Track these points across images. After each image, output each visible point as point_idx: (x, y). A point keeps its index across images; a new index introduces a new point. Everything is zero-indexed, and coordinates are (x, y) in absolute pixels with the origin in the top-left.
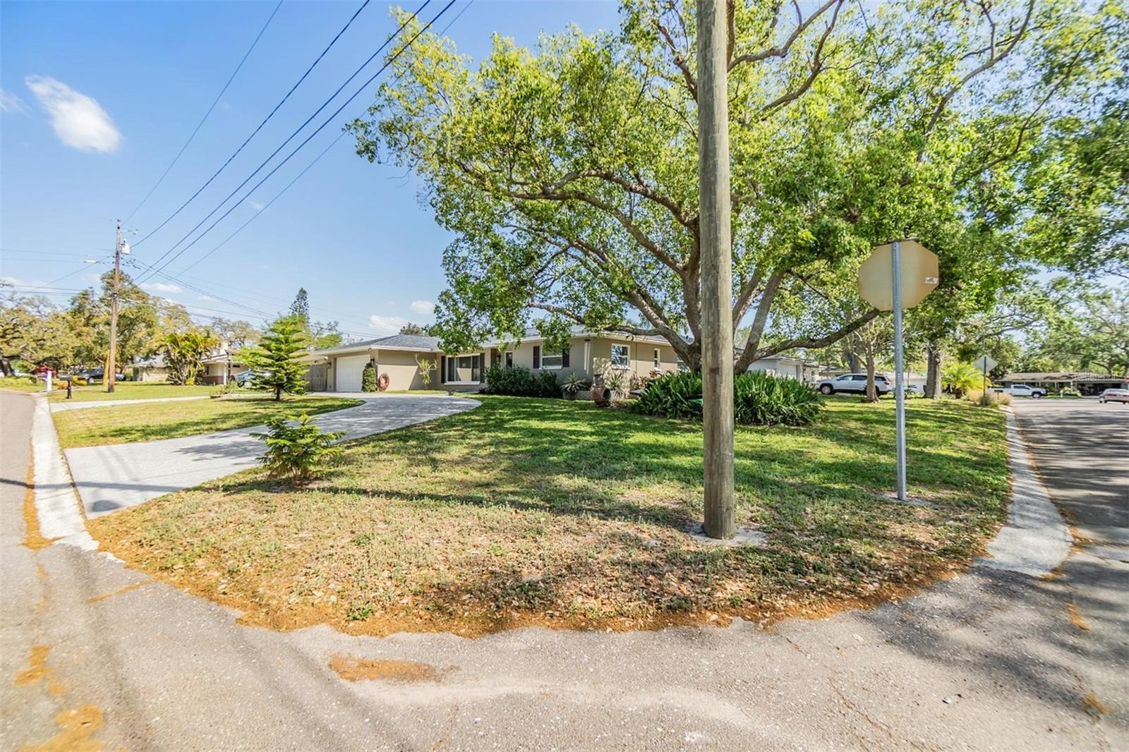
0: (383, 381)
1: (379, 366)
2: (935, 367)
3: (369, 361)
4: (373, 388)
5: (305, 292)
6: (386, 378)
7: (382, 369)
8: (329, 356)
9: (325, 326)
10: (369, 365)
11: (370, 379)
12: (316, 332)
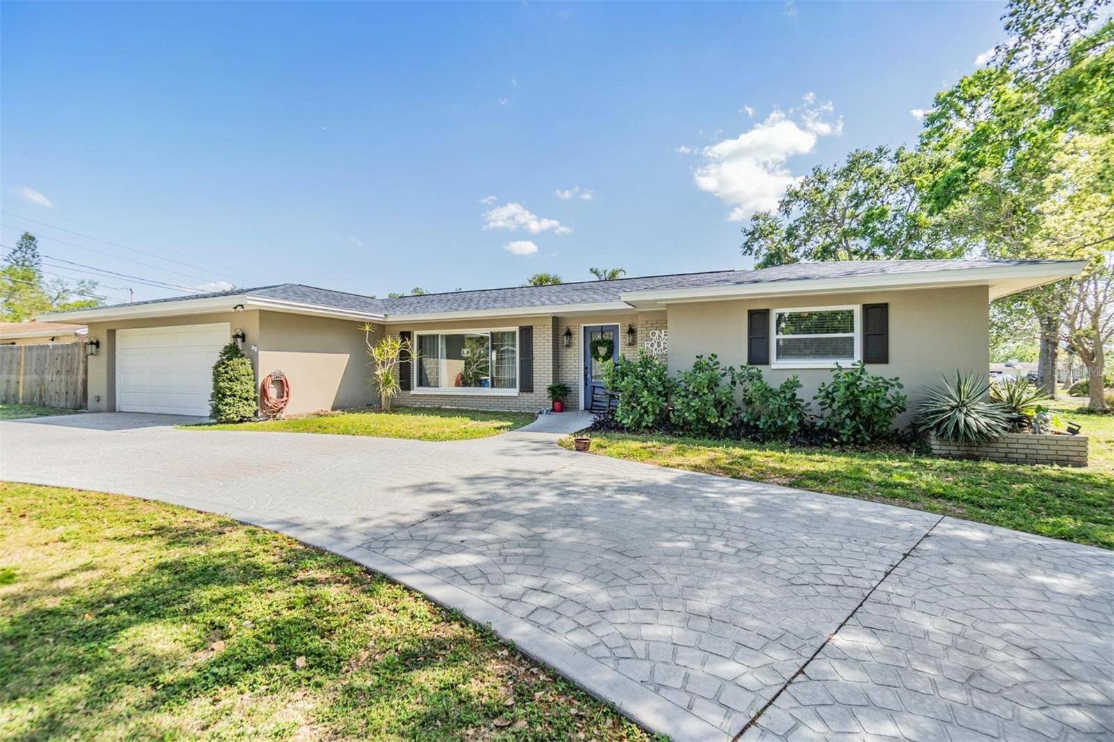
0: (273, 392)
1: (262, 355)
2: (1053, 361)
3: (228, 341)
4: (248, 411)
5: (32, 238)
6: (281, 384)
7: (270, 362)
8: (91, 325)
9: (73, 287)
10: (232, 352)
11: (237, 387)
12: (55, 296)
